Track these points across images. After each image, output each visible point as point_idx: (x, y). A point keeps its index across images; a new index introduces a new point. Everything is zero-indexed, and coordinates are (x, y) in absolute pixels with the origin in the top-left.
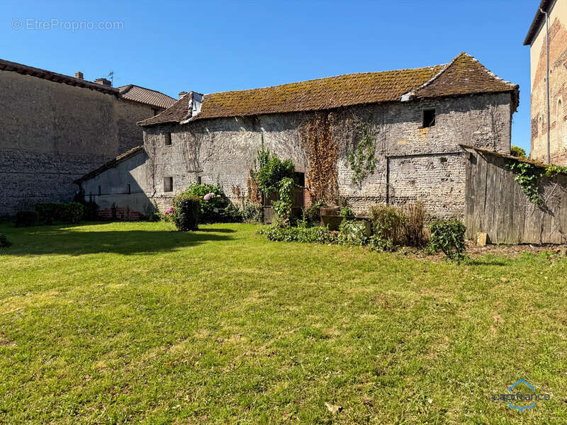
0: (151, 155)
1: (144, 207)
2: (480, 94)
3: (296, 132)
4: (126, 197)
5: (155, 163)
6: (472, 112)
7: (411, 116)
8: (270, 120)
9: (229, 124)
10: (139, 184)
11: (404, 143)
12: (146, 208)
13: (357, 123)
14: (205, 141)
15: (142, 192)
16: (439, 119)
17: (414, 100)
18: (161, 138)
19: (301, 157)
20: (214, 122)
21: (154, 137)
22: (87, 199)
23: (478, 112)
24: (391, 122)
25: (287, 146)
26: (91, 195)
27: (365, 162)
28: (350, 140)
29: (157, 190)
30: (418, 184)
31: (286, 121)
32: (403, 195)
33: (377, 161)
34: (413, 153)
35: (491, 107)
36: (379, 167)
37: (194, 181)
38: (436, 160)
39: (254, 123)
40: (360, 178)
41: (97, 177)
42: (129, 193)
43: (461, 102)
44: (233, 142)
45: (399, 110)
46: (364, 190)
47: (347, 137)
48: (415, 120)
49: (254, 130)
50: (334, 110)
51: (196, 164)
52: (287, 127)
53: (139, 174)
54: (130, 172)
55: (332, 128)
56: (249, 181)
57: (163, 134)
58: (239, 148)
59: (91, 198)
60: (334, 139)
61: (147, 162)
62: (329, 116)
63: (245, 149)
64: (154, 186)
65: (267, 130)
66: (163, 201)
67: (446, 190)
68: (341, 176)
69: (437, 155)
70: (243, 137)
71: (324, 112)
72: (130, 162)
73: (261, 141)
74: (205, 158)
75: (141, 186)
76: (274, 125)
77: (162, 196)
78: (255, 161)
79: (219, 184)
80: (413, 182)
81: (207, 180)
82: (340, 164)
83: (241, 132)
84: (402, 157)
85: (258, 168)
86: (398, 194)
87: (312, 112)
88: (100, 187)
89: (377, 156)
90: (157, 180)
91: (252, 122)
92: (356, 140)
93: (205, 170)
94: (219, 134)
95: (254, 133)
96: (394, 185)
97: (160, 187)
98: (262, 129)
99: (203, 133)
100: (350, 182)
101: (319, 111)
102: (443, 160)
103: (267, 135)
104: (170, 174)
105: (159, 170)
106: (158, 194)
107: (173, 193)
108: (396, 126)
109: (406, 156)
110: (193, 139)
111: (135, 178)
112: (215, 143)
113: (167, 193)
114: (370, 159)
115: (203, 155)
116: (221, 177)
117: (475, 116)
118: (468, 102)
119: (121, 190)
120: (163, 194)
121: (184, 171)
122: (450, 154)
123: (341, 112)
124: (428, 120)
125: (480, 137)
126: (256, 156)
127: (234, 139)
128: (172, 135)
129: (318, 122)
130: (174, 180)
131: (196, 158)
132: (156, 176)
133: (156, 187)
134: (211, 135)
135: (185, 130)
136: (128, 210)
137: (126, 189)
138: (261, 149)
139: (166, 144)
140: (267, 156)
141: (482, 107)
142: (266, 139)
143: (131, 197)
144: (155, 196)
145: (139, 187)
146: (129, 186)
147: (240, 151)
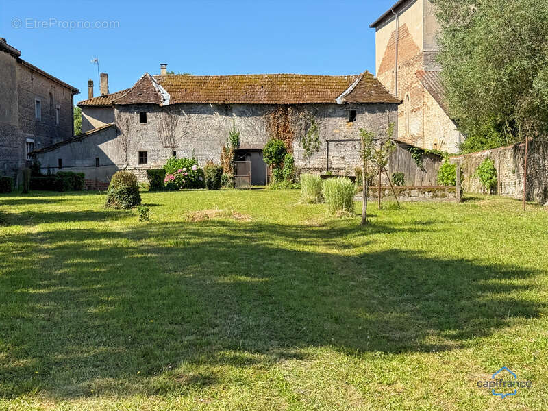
0: (124, 131)
2: (382, 103)
3: (261, 118)
4: (93, 170)
5: (129, 139)
6: (378, 114)
7: (342, 114)
8: (241, 109)
9: (205, 109)
10: (109, 156)
11: (338, 131)
13: (308, 115)
14: (182, 121)
15: (113, 164)
16: (359, 116)
17: (346, 104)
18: (136, 116)
20: (190, 106)
21: (128, 115)
22: (44, 172)
23: (381, 114)
24: (329, 116)
25: (254, 129)
26: (49, 168)
27: (313, 143)
28: (303, 127)
29: (130, 163)
30: (347, 160)
31: (254, 110)
32: (337, 166)
33: (321, 143)
34: (343, 139)
35: (388, 112)
36: (322, 147)
37: (170, 156)
40: (309, 155)
41: (57, 151)
42: (97, 165)
43: (371, 107)
44: (208, 123)
45: (335, 109)
46: (312, 163)
47: (301, 125)
48: (344, 116)
49: (227, 115)
50: (292, 105)
51: (172, 141)
52: (254, 114)
53: (109, 148)
54: (102, 146)
55: (290, 118)
56: (222, 156)
57: (137, 113)
58: (213, 128)
59: (49, 171)
60: (291, 126)
61: (119, 137)
62: (289, 109)
63: (218, 129)
64: (126, 160)
65: (237, 116)
68: (296, 153)
69: (358, 140)
70: (217, 119)
71: (286, 107)
72: (98, 137)
73: (232, 125)
74: (181, 135)
75: (112, 159)
76: (244, 112)
77: (135, 168)
78: (227, 139)
79: (194, 158)
80: (343, 158)
81: (181, 155)
82: (295, 144)
83: (215, 116)
84: (336, 141)
85: (230, 145)
86: (334, 166)
87: (276, 105)
88: (60, 160)
89: (320, 139)
90: (130, 154)
91: (226, 109)
92: (306, 128)
93: (180, 145)
94: (194, 117)
95: (227, 118)
96: (332, 160)
97: (134, 160)
98: (234, 114)
99: (179, 114)
100: (302, 158)
101: (281, 105)
103: (237, 119)
104: (144, 149)
105: (132, 145)
106: (131, 167)
107: (147, 166)
108: (332, 119)
109: (339, 141)
110: (169, 119)
111: (105, 152)
112: (191, 124)
113: (141, 166)
114: (316, 141)
115: (179, 133)
116: (196, 153)
117: (378, 117)
118: (376, 108)
119: (87, 163)
120: (137, 166)
121: (160, 147)
123: (298, 107)
124: (352, 118)
125: (382, 130)
126: (228, 136)
127: (209, 121)
128: (148, 114)
129: (280, 112)
130: (149, 154)
131: (172, 135)
132: (129, 150)
133: (129, 160)
134: (187, 116)
135: (162, 111)
136: (97, 181)
137: (93, 162)
138: (232, 130)
139: (141, 122)
140: (238, 137)
141: (383, 111)
142: (236, 123)
143: (100, 169)
144: (128, 168)
145: (110, 160)
146: (97, 159)
147: (214, 131)
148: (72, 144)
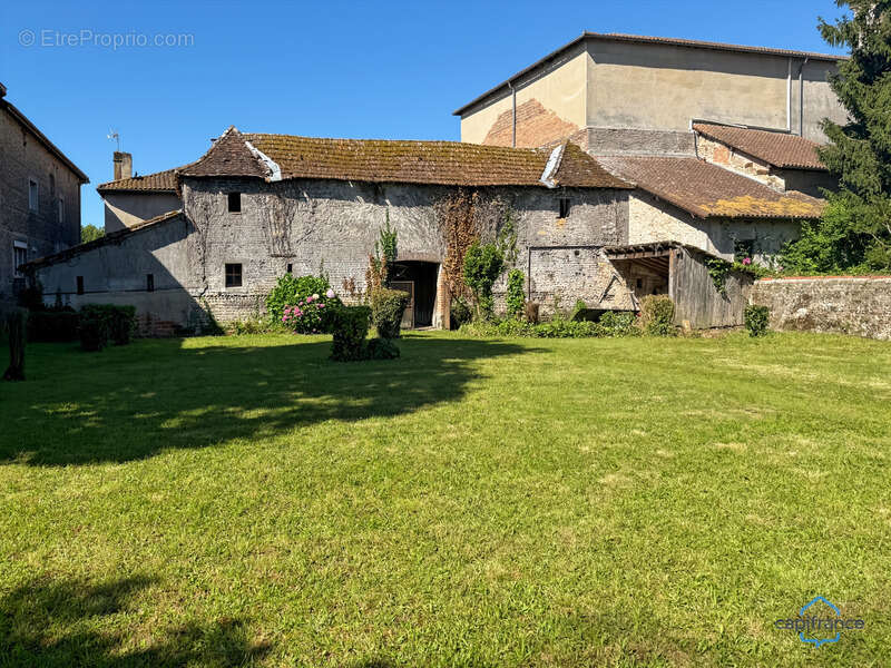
0: (199, 221)
1: (184, 312)
2: (608, 189)
3: (430, 209)
4: (143, 297)
5: (208, 240)
6: (601, 205)
7: (550, 204)
8: (399, 191)
9: (340, 189)
10: (172, 272)
11: (543, 233)
12: (189, 314)
13: (502, 206)
14: (301, 211)
15: (179, 287)
16: (574, 209)
17: (558, 188)
18: (221, 199)
19: (436, 243)
20: (317, 184)
21: (208, 197)
22: (49, 301)
23: (605, 206)
24: (532, 208)
25: (420, 227)
26: (58, 295)
27: (507, 252)
28: (494, 225)
29: (212, 284)
30: (557, 279)
31: (419, 194)
32: (543, 290)
33: (519, 252)
34: (552, 245)
35: (615, 202)
36: (521, 258)
37: (282, 272)
38: (571, 252)
39: (376, 192)
41: (73, 261)
42: (150, 289)
43: (592, 194)
44: (345, 216)
45: (539, 196)
46: (506, 285)
47: (491, 221)
48: (552, 209)
49: (376, 201)
50: (481, 189)
51: (286, 245)
52: (420, 203)
53: (172, 257)
54: (160, 254)
55: (475, 209)
56: (369, 273)
57: (225, 193)
58: (354, 225)
59: (59, 299)
60: (476, 224)
61: (191, 237)
62: (475, 195)
63: (363, 227)
64: (204, 278)
65: (393, 204)
66: (221, 301)
67: (580, 284)
69: (572, 248)
70: (361, 210)
71: (470, 190)
72: (152, 236)
73: (385, 219)
74: (300, 236)
75: (177, 278)
76: (403, 197)
77: (220, 294)
78: (377, 244)
79: (322, 276)
80: (551, 276)
81: (302, 270)
83: (357, 203)
84: (541, 248)
85: (381, 255)
86: (538, 289)
87: (456, 187)
88: (80, 280)
89: (518, 246)
90: (211, 267)
91: (374, 191)
92: (499, 226)
93: (299, 254)
94: (324, 203)
95: (377, 207)
96: (535, 279)
97: (217, 279)
98: (387, 201)
99: (298, 198)
101: (464, 188)
102: (577, 253)
103: (393, 210)
104: (237, 259)
105: (214, 250)
106: (213, 291)
107: (242, 289)
108: (536, 213)
109: (545, 248)
110: (280, 207)
111: (165, 263)
112: (318, 216)
113: (231, 289)
114: (512, 249)
115: (297, 231)
116: (326, 266)
117: (602, 210)
118: (597, 195)
119: (131, 284)
120: (223, 290)
121: (264, 255)
122: (584, 248)
123: (487, 192)
124: (564, 214)
126: (379, 238)
127: (347, 212)
128: (243, 196)
129: (461, 200)
130: (245, 269)
131: (284, 236)
132: (209, 260)
133: (209, 279)
134: (311, 203)
135: (268, 192)
136: (149, 319)
137: (143, 283)
138: (386, 229)
139: (230, 210)
140: (394, 239)
141: (608, 202)
142: (391, 216)
143: (155, 296)
144: (207, 294)
145: (174, 280)
146: (150, 277)
147: (355, 230)
148: (102, 249)
